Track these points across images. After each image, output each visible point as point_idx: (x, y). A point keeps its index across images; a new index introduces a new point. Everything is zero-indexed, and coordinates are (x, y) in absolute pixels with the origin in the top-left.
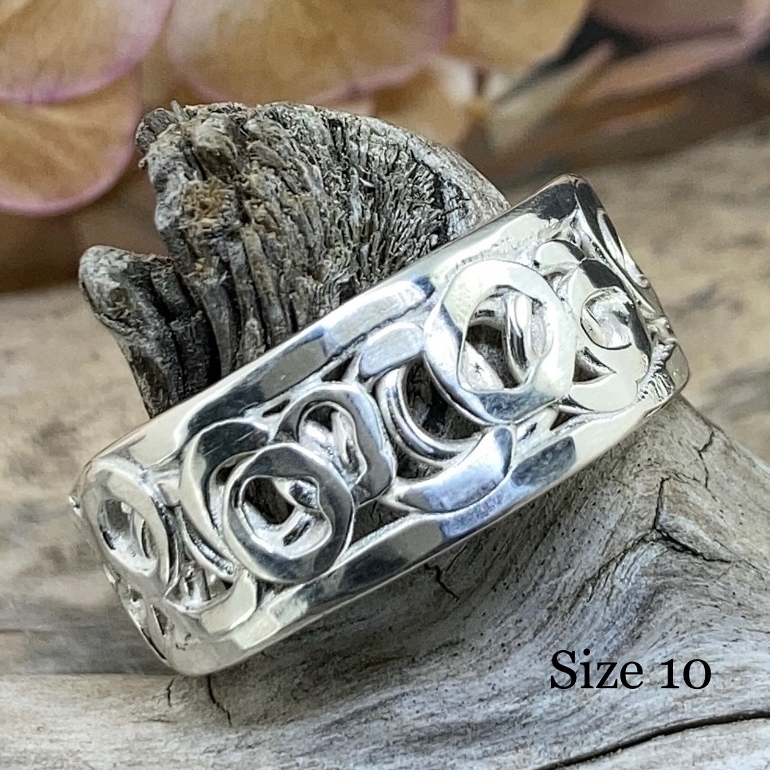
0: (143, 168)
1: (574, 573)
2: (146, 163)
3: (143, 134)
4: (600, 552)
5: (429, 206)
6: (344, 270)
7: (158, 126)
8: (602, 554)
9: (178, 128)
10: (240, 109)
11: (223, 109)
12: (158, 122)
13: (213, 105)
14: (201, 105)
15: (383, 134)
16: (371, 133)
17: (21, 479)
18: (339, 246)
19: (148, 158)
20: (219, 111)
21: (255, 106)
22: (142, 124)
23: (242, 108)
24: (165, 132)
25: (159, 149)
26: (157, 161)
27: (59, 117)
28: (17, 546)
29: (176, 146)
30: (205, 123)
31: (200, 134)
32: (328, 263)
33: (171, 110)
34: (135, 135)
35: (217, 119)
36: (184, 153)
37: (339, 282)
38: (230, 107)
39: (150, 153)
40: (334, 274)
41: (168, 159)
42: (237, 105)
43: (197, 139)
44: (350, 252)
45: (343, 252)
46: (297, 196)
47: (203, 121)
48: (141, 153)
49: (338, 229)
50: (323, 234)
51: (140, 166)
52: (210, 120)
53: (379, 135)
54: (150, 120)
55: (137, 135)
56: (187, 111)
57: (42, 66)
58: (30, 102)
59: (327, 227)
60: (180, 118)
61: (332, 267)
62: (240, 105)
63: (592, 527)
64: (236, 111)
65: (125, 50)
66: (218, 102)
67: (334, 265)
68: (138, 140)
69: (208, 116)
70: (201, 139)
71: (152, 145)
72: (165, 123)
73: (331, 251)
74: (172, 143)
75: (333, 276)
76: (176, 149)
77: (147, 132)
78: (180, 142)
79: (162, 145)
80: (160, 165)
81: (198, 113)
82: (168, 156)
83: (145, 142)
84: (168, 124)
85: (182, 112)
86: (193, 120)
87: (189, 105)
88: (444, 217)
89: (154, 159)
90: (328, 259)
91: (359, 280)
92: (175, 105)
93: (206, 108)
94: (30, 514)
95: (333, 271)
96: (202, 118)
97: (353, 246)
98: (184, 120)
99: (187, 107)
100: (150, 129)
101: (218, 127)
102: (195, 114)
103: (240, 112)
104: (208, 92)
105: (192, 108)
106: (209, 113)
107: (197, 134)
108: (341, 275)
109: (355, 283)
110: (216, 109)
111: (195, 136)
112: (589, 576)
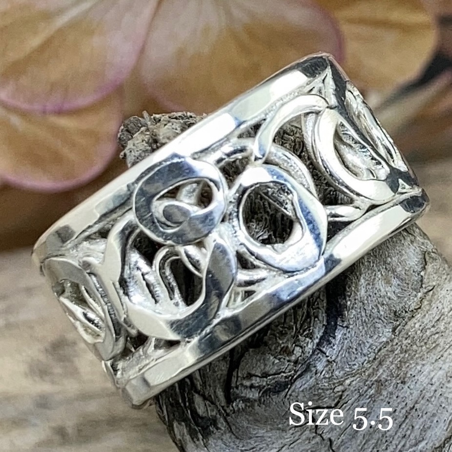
0: (123, 158)
1: (426, 444)
2: (125, 155)
3: (123, 134)
4: (445, 428)
5: (324, 185)
6: (264, 230)
7: (133, 129)
8: (447, 430)
9: (148, 130)
10: (191, 117)
11: (179, 117)
12: (133, 126)
13: (172, 114)
14: (164, 114)
15: (292, 134)
16: (284, 134)
17: (37, 379)
18: (261, 213)
19: (126, 151)
20: (176, 118)
21: (202, 115)
22: (122, 127)
23: (193, 116)
24: (138, 133)
25: (134, 145)
26: (133, 153)
27: (64, 122)
28: (35, 425)
29: (146, 143)
30: (166, 127)
31: (163, 135)
32: (253, 225)
33: (143, 117)
34: (117, 136)
35: (175, 124)
36: (152, 148)
37: (261, 238)
38: (184, 115)
39: (128, 147)
40: (257, 233)
41: (141, 151)
42: (189, 114)
43: (161, 138)
44: (268, 218)
45: (264, 218)
46: (231, 178)
47: (165, 125)
48: (122, 148)
49: (260, 201)
50: (249, 205)
51: (121, 157)
52: (170, 124)
53: (289, 135)
54: (129, 125)
55: (119, 136)
56: (154, 118)
57: (53, 86)
58: (44, 112)
59: (252, 199)
60: (149, 123)
61: (256, 228)
62: (191, 114)
63: (439, 411)
64: (188, 119)
65: (110, 75)
66: (176, 112)
67: (258, 227)
68: (120, 138)
69: (169, 122)
70: (163, 138)
71: (129, 142)
72: (138, 126)
73: (256, 216)
74: (143, 141)
75: (257, 234)
76: (146, 145)
77: (126, 133)
78: (149, 140)
79: (136, 142)
80: (135, 156)
81: (162, 120)
82: (140, 150)
83: (125, 140)
84: (140, 127)
85: (151, 119)
86: (158, 124)
87: (155, 114)
88: (335, 193)
89: (131, 152)
90: (253, 222)
91: (275, 237)
92: (145, 114)
93: (167, 116)
94: (43, 403)
95: (256, 230)
96: (165, 123)
97: (271, 213)
98: (152, 124)
99: (154, 115)
100: (128, 131)
101: (176, 129)
102: (160, 120)
103: (191, 119)
104: (169, 104)
105: (157, 116)
106: (169, 119)
107: (161, 134)
108: (262, 233)
109: (272, 239)
110: (174, 117)
111: (159, 135)
112: (437, 445)
